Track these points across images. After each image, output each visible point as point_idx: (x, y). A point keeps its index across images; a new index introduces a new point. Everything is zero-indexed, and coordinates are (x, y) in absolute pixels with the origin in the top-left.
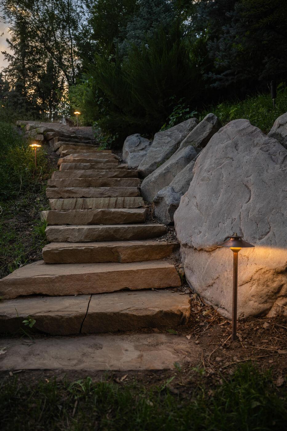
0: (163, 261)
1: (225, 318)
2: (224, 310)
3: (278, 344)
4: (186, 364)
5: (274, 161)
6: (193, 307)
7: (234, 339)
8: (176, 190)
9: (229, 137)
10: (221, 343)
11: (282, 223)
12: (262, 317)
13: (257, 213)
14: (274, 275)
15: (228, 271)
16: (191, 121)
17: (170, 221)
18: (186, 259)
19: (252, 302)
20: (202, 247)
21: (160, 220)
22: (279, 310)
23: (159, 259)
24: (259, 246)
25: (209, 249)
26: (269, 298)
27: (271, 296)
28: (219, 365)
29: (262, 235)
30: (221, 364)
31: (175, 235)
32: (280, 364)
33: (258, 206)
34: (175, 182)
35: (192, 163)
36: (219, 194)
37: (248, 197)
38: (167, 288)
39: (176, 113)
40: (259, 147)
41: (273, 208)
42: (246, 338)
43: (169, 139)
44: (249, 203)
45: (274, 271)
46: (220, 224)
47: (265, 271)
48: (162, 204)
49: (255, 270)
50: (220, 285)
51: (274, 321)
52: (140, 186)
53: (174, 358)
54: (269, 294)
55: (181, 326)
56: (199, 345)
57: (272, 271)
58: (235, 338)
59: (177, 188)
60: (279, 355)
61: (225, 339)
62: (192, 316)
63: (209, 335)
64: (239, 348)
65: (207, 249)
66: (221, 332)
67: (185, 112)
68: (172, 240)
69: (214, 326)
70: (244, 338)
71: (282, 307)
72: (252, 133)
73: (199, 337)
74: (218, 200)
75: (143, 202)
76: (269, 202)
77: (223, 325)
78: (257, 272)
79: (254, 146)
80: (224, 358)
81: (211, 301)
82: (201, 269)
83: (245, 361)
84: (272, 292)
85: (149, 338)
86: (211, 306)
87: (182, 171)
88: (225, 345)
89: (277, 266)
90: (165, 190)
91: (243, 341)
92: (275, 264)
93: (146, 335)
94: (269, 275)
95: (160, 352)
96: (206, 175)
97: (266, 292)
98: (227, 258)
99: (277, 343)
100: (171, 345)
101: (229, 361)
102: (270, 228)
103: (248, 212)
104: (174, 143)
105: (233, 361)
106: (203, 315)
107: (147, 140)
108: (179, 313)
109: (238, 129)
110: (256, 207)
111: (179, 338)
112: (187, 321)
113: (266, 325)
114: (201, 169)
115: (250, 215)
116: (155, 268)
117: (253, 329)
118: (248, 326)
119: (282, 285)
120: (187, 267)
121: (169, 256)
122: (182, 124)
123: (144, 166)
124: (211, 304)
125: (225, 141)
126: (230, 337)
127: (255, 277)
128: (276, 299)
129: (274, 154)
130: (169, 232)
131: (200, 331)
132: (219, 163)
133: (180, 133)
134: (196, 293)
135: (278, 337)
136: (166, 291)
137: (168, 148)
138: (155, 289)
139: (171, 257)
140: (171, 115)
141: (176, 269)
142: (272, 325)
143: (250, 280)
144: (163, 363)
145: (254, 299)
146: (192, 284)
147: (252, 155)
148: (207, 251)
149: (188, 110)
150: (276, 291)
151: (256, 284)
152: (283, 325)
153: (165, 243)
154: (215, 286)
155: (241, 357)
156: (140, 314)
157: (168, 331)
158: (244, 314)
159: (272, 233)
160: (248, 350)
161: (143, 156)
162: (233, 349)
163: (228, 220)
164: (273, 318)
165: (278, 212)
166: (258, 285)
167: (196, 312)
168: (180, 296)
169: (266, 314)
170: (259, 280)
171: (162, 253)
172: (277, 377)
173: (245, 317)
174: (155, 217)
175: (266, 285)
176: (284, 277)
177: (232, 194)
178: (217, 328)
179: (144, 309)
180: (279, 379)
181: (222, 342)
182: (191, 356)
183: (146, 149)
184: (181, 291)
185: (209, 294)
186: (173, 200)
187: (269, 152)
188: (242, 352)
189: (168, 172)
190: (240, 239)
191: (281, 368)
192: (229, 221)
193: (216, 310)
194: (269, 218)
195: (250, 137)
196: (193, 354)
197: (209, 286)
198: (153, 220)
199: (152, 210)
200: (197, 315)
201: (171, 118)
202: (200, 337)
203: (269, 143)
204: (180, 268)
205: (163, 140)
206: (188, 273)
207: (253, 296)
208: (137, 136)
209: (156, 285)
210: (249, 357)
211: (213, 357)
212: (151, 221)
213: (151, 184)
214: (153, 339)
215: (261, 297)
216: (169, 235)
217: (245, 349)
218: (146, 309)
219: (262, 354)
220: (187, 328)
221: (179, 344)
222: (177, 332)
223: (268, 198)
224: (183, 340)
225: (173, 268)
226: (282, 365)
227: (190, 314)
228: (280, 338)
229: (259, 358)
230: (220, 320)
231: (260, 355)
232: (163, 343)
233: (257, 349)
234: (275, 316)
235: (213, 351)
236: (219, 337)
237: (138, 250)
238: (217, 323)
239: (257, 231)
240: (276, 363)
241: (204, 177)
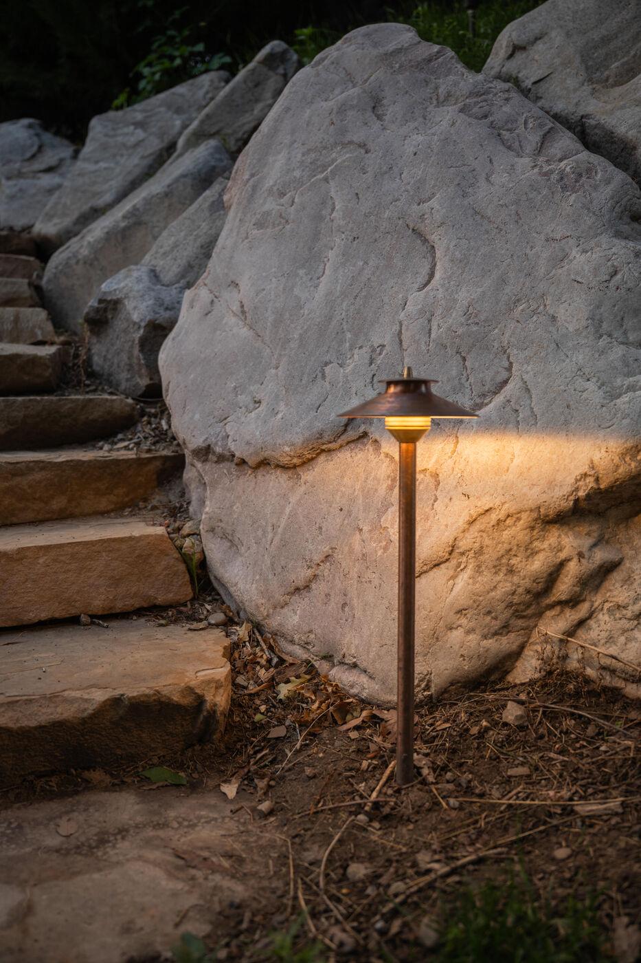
0: (122, 516)
1: (362, 701)
2: (355, 671)
3: (568, 779)
4: (227, 917)
5: (509, 148)
6: (239, 672)
7: (407, 779)
8: (167, 277)
9: (350, 79)
10: (358, 800)
11: (553, 346)
12: (495, 682)
13: (463, 320)
14: (532, 528)
15: (365, 528)
16: (212, 81)
17: (144, 382)
18: (208, 503)
19: (457, 635)
20: (266, 454)
21: (110, 383)
22: (553, 652)
23: (108, 512)
24: (477, 432)
25: (292, 457)
26: (518, 615)
27: (522, 607)
28: (365, 902)
29: (484, 395)
30: (370, 891)
31: (165, 427)
32: (601, 861)
33: (463, 296)
34: (162, 251)
35: (220, 184)
36: (321, 267)
37: (425, 271)
38: (140, 612)
39: (162, 56)
40: (455, 104)
41: (518, 300)
42: (445, 769)
43: (140, 134)
44: (429, 287)
45: (535, 515)
46: (327, 369)
47: (502, 516)
48: (119, 324)
49: (465, 517)
50: (337, 581)
51: (537, 693)
52: (40, 277)
53: (175, 894)
54: (516, 599)
55: (197, 747)
56: (272, 819)
57: (524, 516)
58: (410, 773)
59: (170, 269)
60: (583, 822)
61: (372, 783)
62: (240, 706)
63: (308, 771)
64: (429, 810)
65: (285, 460)
66: (353, 756)
67: (192, 54)
68: (154, 444)
69: (325, 734)
70: (440, 770)
71: (561, 641)
72: (430, 61)
73: (269, 787)
74: (316, 287)
75: (49, 327)
76: (503, 281)
77: (357, 728)
78: (472, 522)
79: (440, 104)
80: (381, 861)
81: (305, 645)
82: (264, 532)
83: (463, 866)
84: (528, 591)
85: (65, 818)
86: (308, 662)
87: (184, 215)
88: (376, 805)
89: (544, 497)
90: (126, 277)
91: (437, 783)
92: (536, 490)
93: (55, 807)
94: (516, 532)
95: (114, 875)
96: (271, 205)
97: (507, 594)
98: (358, 487)
99: (561, 776)
100: (161, 833)
101: (403, 877)
102: (509, 369)
103: (429, 321)
104: (155, 145)
105: (420, 874)
106: (281, 696)
107: (66, 142)
108: (187, 701)
109: (381, 50)
110: (455, 300)
111: (193, 801)
112: (222, 729)
113: (512, 713)
114: (254, 188)
115: (434, 327)
116: (94, 538)
117: (467, 730)
118: (447, 721)
119: (562, 565)
120: (212, 530)
121: (145, 500)
122: (180, 89)
123: (56, 220)
124: (305, 657)
125: (337, 91)
126: (388, 772)
127: (463, 544)
128: (540, 615)
129: (510, 126)
130: (145, 418)
131: (273, 762)
132: (319, 163)
133: (175, 116)
134: (249, 620)
135: (562, 752)
136: (135, 623)
137: (135, 160)
138: (92, 616)
139: (155, 502)
140: (146, 61)
141: (172, 539)
142: (535, 710)
143: (447, 556)
144: (127, 929)
145: (464, 621)
146: (232, 590)
147: (433, 131)
148: (285, 468)
149: (200, 47)
150: (540, 586)
151: (470, 567)
152: (571, 706)
153: (131, 455)
154: (319, 588)
155: (444, 849)
156: (25, 723)
157: (147, 774)
158: (429, 681)
159: (521, 384)
160: (462, 815)
161: (50, 191)
162: (409, 820)
163: (356, 351)
164: (532, 683)
165: (534, 312)
166: (478, 569)
167: (253, 688)
168: (190, 634)
169: (507, 672)
170: (480, 552)
171: (121, 491)
172: (606, 921)
173: (433, 690)
174: (92, 375)
175: (504, 569)
176: (566, 534)
177: (366, 263)
178: (337, 743)
179: (44, 697)
180: (621, 932)
181: (362, 797)
182: (245, 875)
183: (64, 169)
184: (192, 618)
185: (295, 619)
186: (157, 309)
187: (491, 119)
188: (442, 826)
189: (139, 223)
190: (423, 389)
191: (609, 875)
192: (359, 357)
193: (326, 676)
194: (507, 335)
195: (423, 76)
196: (253, 861)
197: (297, 589)
198: (88, 386)
199: (82, 351)
200: (258, 702)
201: (146, 71)
202: (272, 783)
203: (487, 92)
204: (189, 535)
205: (120, 139)
206: (215, 551)
207: (459, 612)
208: (30, 126)
209: (98, 603)
210: (472, 844)
211: (338, 864)
212: (77, 386)
213: (79, 269)
214: (81, 818)
215: (489, 613)
216: (143, 429)
217: (454, 814)
218: (52, 698)
219: (519, 826)
220: (221, 755)
221: (193, 826)
222: (182, 774)
223: (497, 266)
224: (208, 807)
225: (162, 536)
226: (607, 863)
227: (233, 700)
228: (569, 754)
229: (513, 842)
230: (345, 710)
231: (512, 830)
232: (127, 831)
233: (494, 807)
234: (537, 675)
235: (331, 837)
236: (347, 778)
237: (24, 482)
238: (335, 722)
239: (463, 381)
240: (581, 859)
241: (268, 213)
